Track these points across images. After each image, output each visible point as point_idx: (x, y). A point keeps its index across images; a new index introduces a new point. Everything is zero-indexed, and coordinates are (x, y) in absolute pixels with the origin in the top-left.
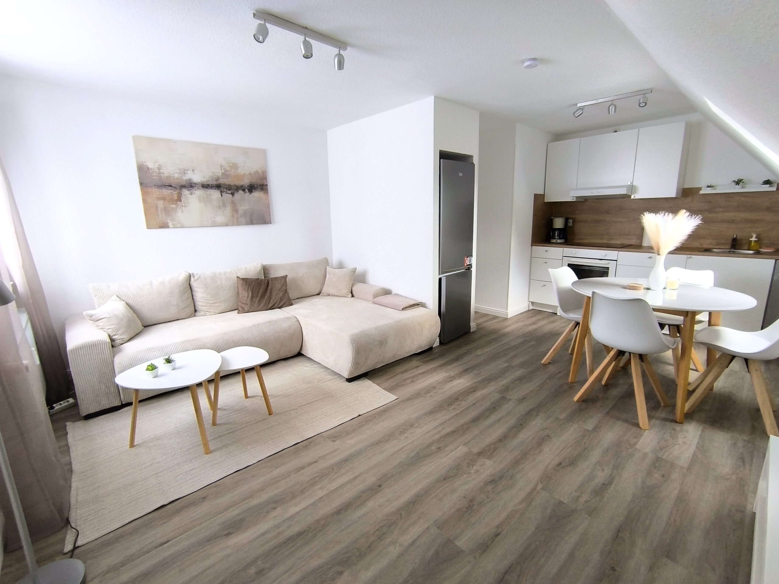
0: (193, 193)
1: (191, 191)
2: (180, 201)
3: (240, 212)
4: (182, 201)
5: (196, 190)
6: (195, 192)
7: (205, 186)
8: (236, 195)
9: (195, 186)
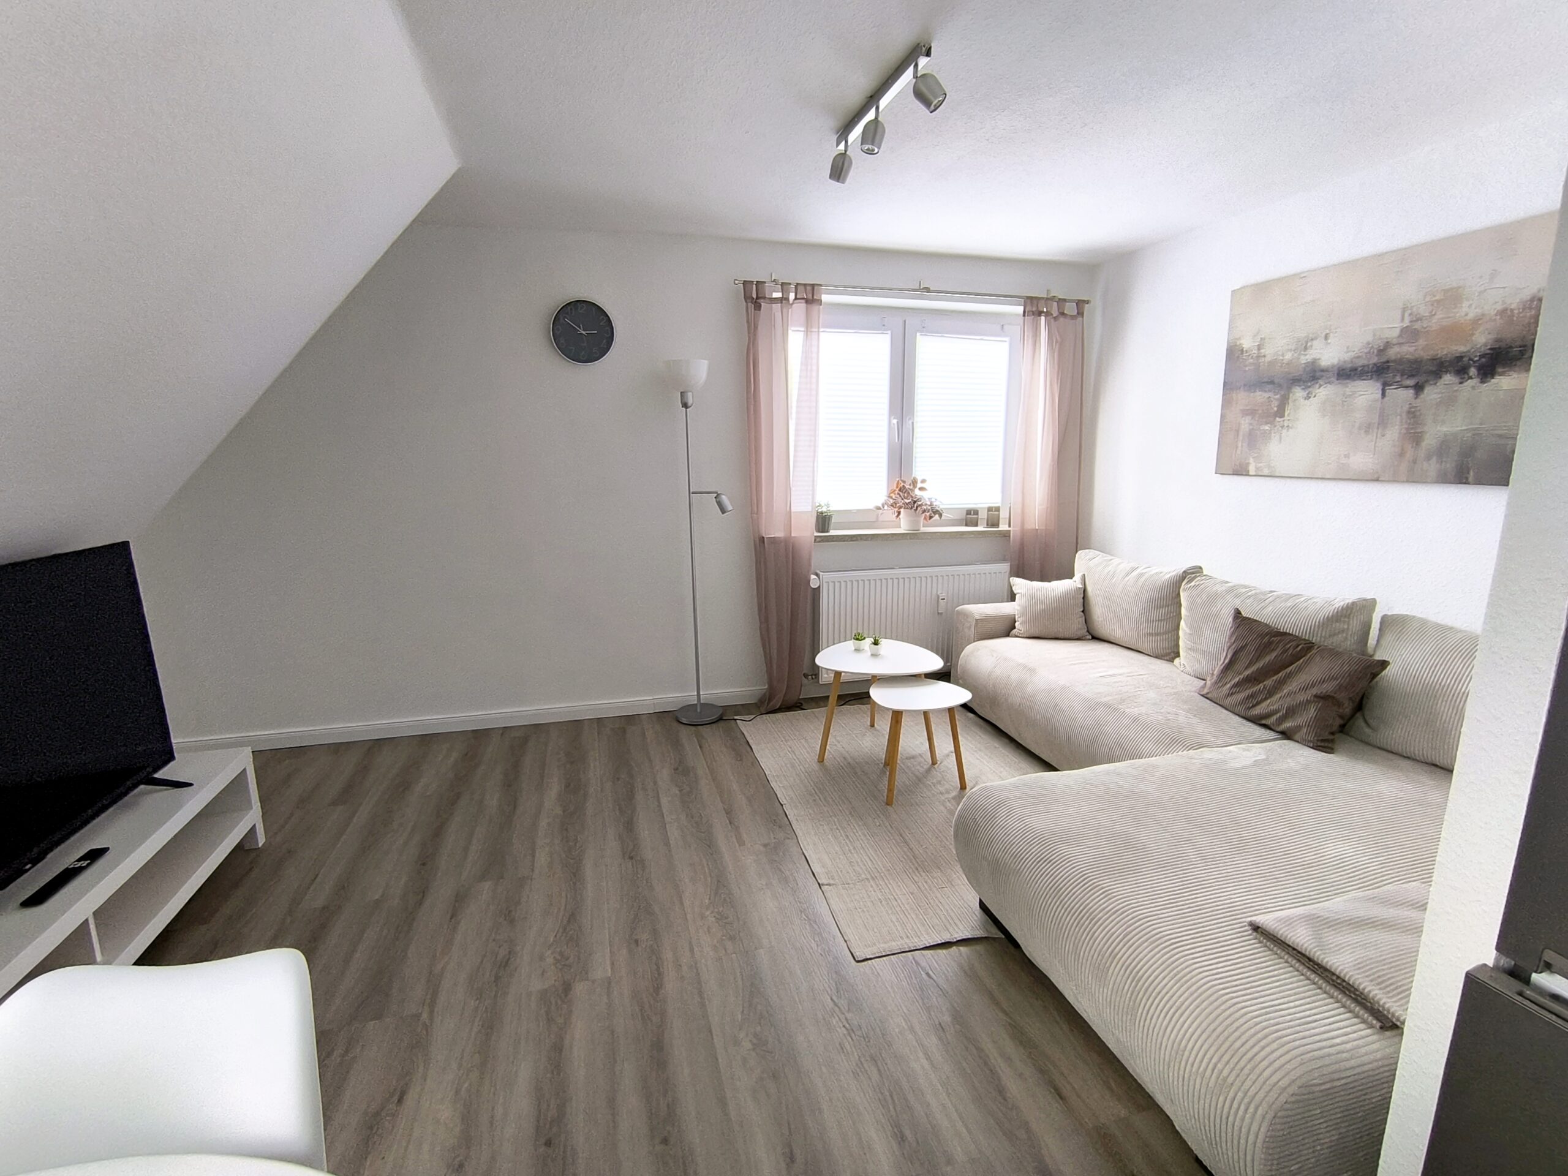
0: (1314, 394)
1: (1310, 389)
2: (1282, 416)
3: (1430, 440)
4: (1286, 414)
5: (1320, 386)
6: (1318, 391)
7: (1347, 373)
8: (1428, 390)
9: (1322, 376)
